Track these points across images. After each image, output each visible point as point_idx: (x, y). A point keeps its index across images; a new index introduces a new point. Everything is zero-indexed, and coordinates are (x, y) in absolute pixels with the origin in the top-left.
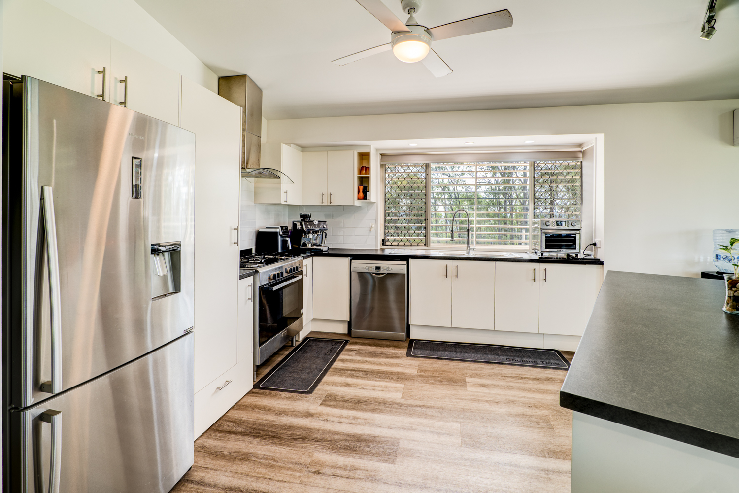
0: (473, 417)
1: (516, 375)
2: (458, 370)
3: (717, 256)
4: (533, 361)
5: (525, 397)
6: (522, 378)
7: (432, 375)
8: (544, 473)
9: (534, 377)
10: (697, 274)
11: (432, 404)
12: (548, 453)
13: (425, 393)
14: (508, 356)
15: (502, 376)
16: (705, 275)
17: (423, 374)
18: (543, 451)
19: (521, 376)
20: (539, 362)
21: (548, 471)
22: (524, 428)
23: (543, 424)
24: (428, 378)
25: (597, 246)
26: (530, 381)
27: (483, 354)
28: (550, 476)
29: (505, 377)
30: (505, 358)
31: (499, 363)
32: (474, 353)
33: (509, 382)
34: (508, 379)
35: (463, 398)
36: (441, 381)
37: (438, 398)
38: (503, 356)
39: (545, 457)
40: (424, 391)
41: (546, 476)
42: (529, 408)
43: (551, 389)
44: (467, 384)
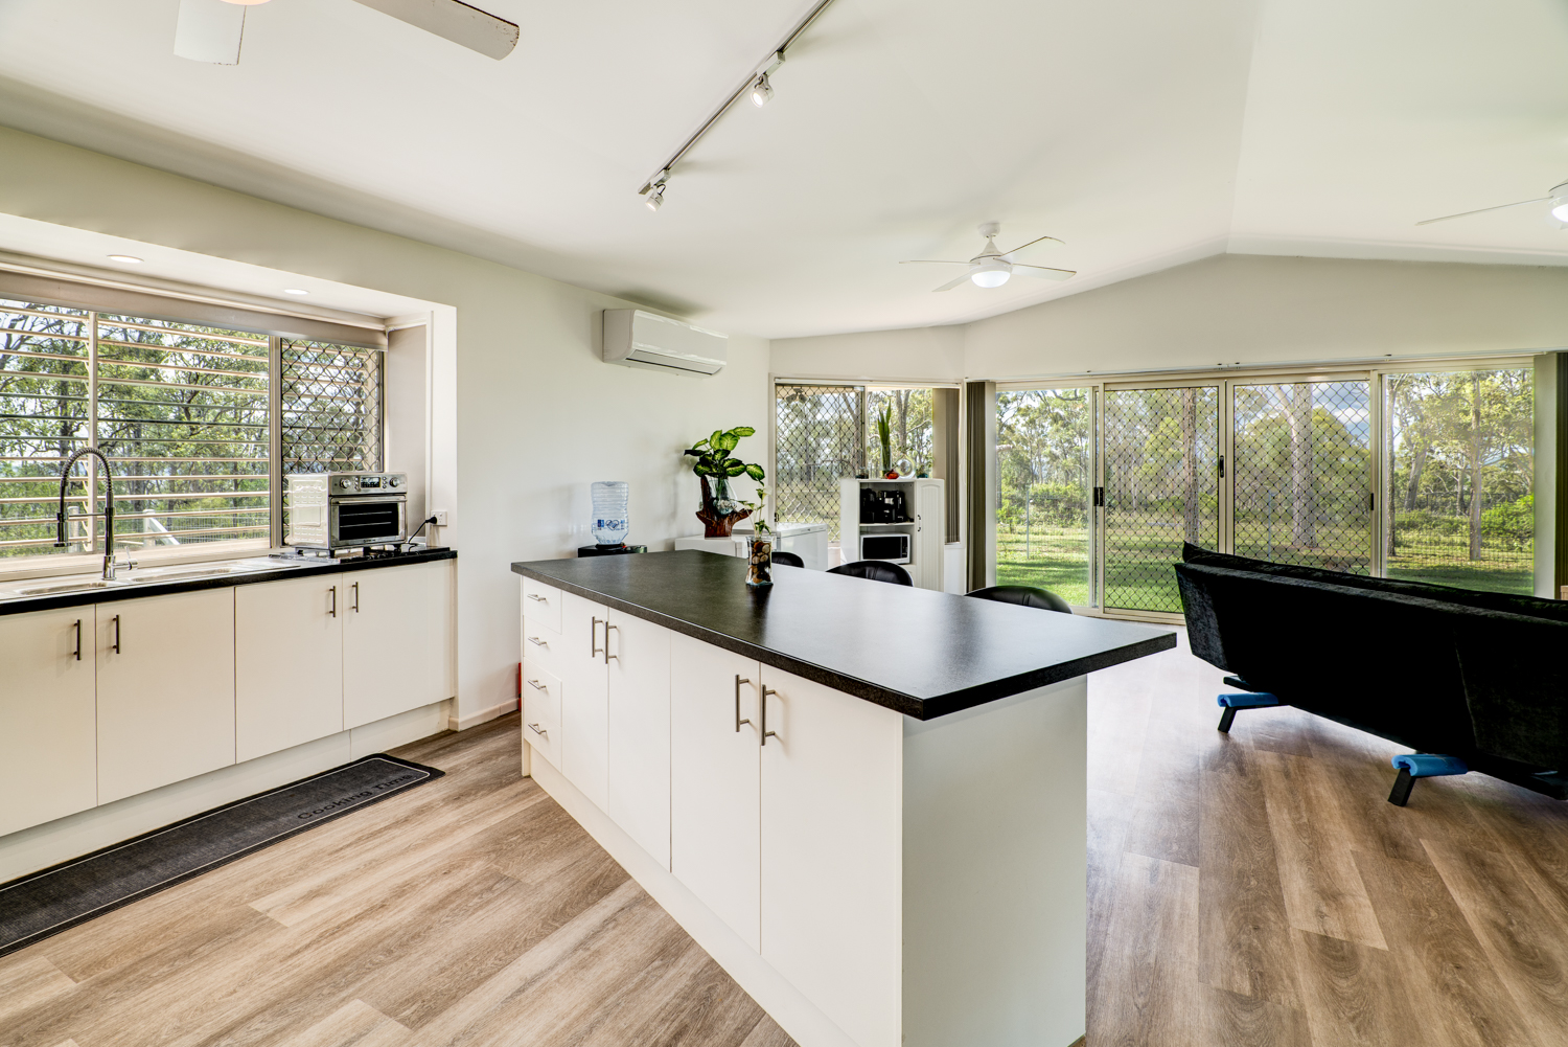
0: (368, 965)
1: (356, 837)
2: (205, 904)
3: (599, 521)
4: (357, 793)
5: (420, 864)
6: (373, 835)
7: (136, 958)
8: (581, 951)
9: (392, 821)
10: (571, 553)
11: (234, 1015)
12: (554, 920)
13: (175, 1008)
14: (293, 809)
15: (330, 854)
16: (584, 552)
17: (103, 973)
18: (544, 922)
19: (366, 832)
20: (372, 791)
21: (582, 945)
22: (480, 913)
23: (497, 886)
24: (135, 971)
25: (438, 523)
26: (396, 832)
27: (231, 834)
28: (594, 948)
29: (337, 851)
30: (293, 816)
31: (294, 834)
32: (199, 844)
33: (357, 856)
34: (348, 851)
35: (297, 948)
36: (189, 954)
37: (235, 991)
38: (284, 814)
39: (557, 928)
40: (167, 1006)
41: (588, 953)
42: (447, 876)
43: (444, 825)
44: (269, 915)
